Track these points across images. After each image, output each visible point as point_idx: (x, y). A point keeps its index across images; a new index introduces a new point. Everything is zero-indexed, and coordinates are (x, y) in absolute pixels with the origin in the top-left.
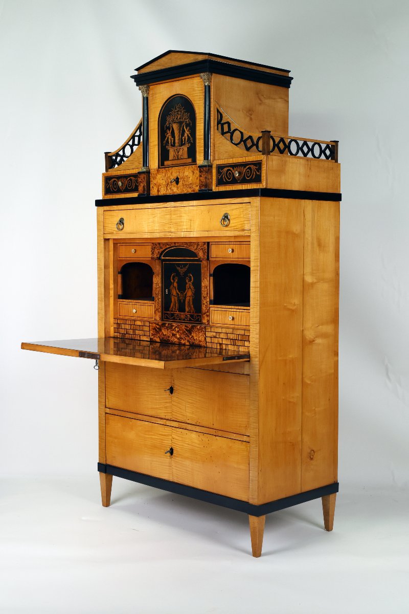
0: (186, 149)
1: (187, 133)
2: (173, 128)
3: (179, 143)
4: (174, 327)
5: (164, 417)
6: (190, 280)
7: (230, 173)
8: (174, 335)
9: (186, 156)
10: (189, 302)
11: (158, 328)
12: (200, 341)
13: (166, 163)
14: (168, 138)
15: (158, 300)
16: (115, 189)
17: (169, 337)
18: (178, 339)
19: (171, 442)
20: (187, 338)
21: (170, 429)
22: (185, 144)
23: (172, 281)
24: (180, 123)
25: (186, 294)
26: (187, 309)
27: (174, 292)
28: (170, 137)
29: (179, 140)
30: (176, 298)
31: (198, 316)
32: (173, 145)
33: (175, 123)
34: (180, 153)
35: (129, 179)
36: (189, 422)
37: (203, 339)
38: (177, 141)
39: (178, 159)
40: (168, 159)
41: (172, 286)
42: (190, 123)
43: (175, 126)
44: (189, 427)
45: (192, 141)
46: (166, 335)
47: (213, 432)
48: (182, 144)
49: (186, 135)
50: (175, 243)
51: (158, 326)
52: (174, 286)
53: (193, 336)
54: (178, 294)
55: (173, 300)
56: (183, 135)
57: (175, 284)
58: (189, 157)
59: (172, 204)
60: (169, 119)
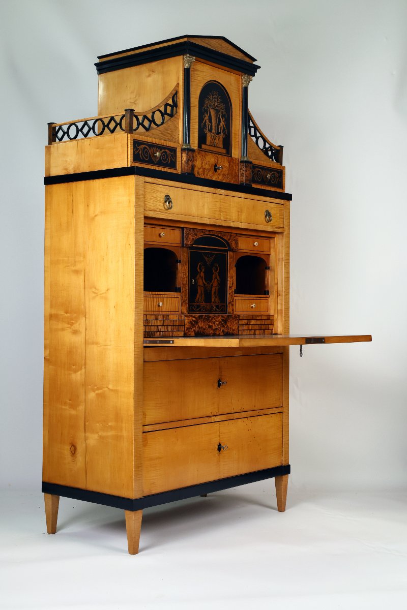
0: (221, 139)
1: (222, 123)
2: (210, 113)
3: (215, 130)
4: (210, 319)
5: (210, 414)
6: (216, 270)
7: (260, 174)
8: (210, 327)
9: (221, 146)
10: (215, 292)
11: (194, 321)
12: (234, 330)
13: (203, 146)
14: (206, 122)
15: (186, 290)
16: (147, 158)
17: (204, 329)
18: (214, 330)
19: (218, 438)
20: (222, 329)
21: (217, 424)
22: (220, 133)
23: (199, 270)
24: (217, 111)
25: (212, 285)
26: (213, 300)
27: (200, 282)
28: (207, 121)
29: (215, 127)
30: (202, 288)
31: (223, 305)
32: (211, 131)
33: (212, 108)
34: (217, 141)
35: (163, 150)
36: (233, 411)
37: (237, 327)
38: (213, 127)
39: (214, 146)
40: (205, 143)
41: (198, 276)
42: (225, 115)
43: (212, 112)
44: (236, 416)
45: (226, 133)
46: (202, 327)
47: (255, 413)
48: (218, 133)
49: (222, 124)
50: (209, 231)
51: (194, 319)
52: (200, 276)
53: (228, 326)
54: (205, 284)
55: (199, 291)
56: (219, 124)
57: (202, 274)
58: (224, 148)
59: (222, 191)
60: (207, 103)
